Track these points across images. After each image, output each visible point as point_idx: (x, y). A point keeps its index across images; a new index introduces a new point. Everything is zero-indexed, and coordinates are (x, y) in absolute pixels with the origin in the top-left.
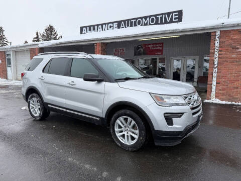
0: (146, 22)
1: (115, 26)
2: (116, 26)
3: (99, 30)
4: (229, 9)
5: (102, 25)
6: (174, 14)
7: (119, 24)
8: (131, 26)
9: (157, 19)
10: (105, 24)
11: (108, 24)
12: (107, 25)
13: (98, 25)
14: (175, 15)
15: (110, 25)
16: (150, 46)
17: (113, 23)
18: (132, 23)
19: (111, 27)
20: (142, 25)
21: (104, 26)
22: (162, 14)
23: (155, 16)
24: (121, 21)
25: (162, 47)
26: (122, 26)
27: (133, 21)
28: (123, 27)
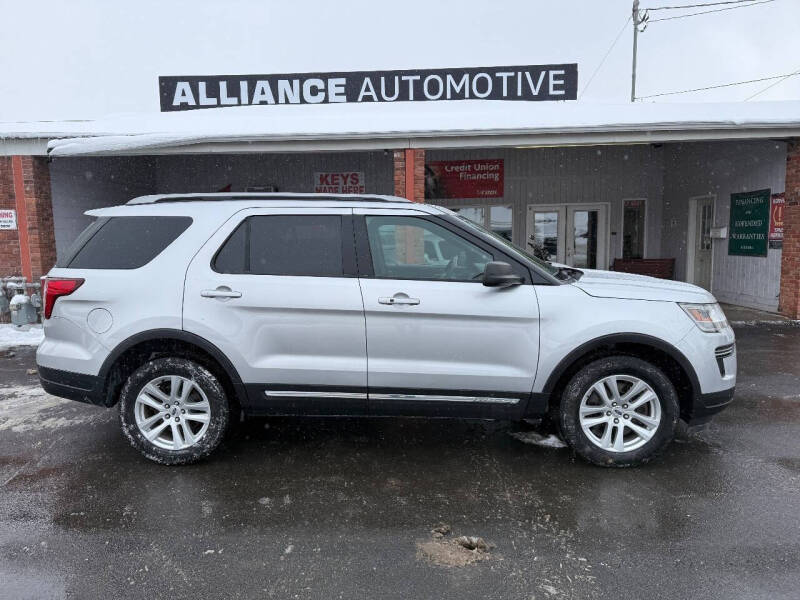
0: (458, 89)
1: (332, 90)
2: (342, 90)
3: (257, 97)
4: (634, 77)
5: (274, 80)
6: (552, 73)
7: (354, 86)
8: (403, 97)
9: (498, 82)
10: (290, 78)
11: (303, 78)
12: (296, 83)
13: (252, 80)
14: (556, 77)
15: (311, 84)
16: (457, 168)
17: (325, 77)
18: (404, 85)
19: (314, 91)
20: (443, 97)
21: (283, 85)
22: (515, 69)
23: (492, 71)
24: (362, 75)
25: (501, 172)
26: (363, 93)
27: (411, 79)
28: (368, 99)
